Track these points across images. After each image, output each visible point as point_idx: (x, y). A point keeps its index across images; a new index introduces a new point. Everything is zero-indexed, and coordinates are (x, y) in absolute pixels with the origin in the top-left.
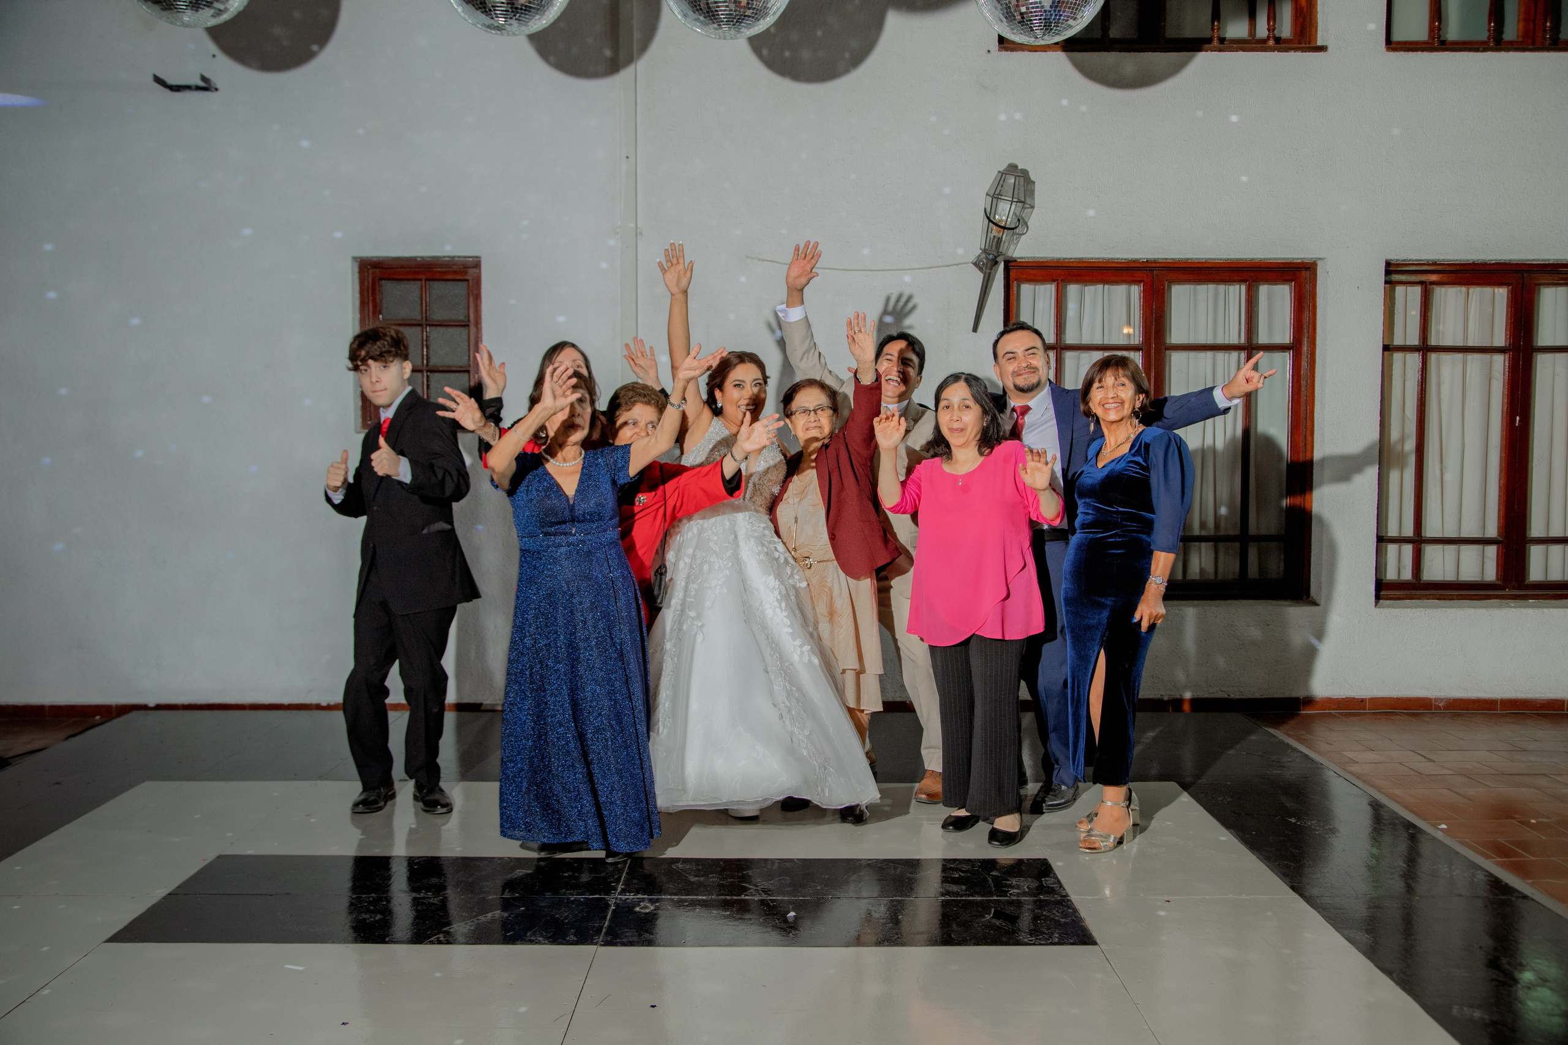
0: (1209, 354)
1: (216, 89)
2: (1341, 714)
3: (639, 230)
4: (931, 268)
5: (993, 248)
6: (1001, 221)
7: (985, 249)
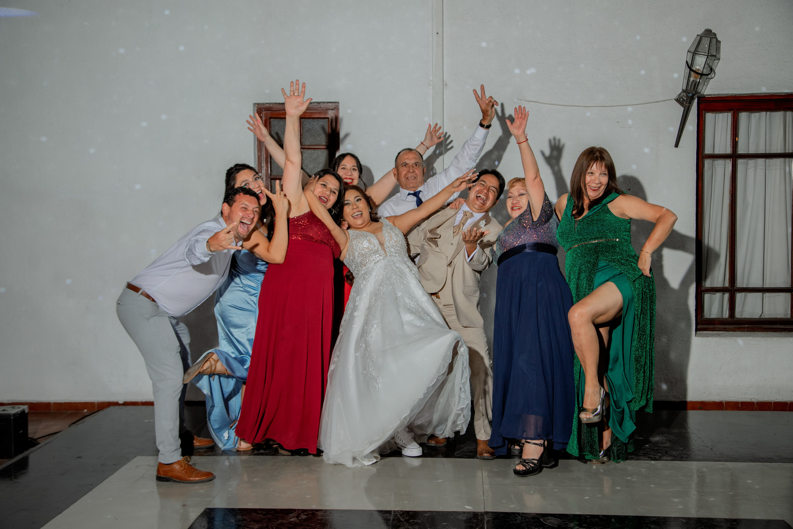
3: (444, 83)
4: (646, 103)
5: (692, 89)
6: (698, 70)
7: (686, 90)
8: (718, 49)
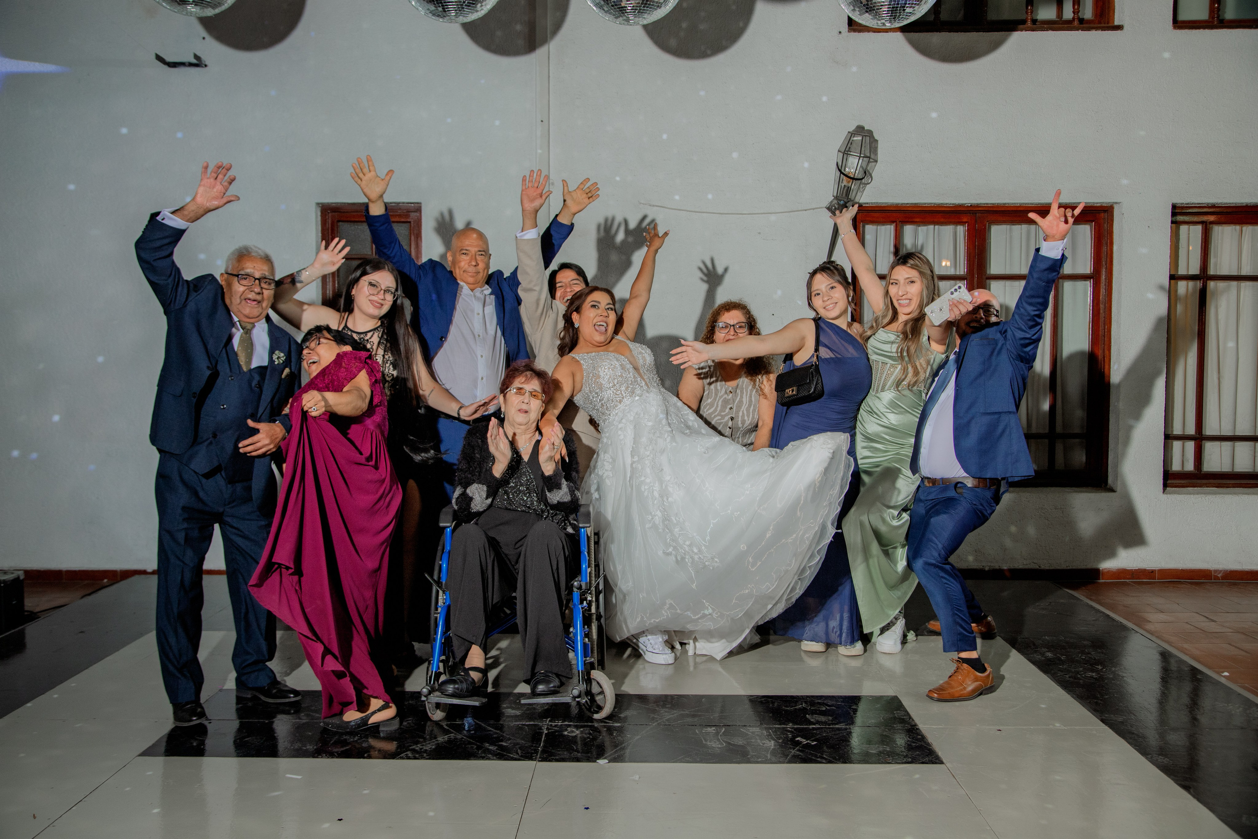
1: (206, 66)
2: (1134, 582)
4: (792, 212)
5: (844, 196)
6: (851, 173)
7: (837, 196)
8: (874, 149)
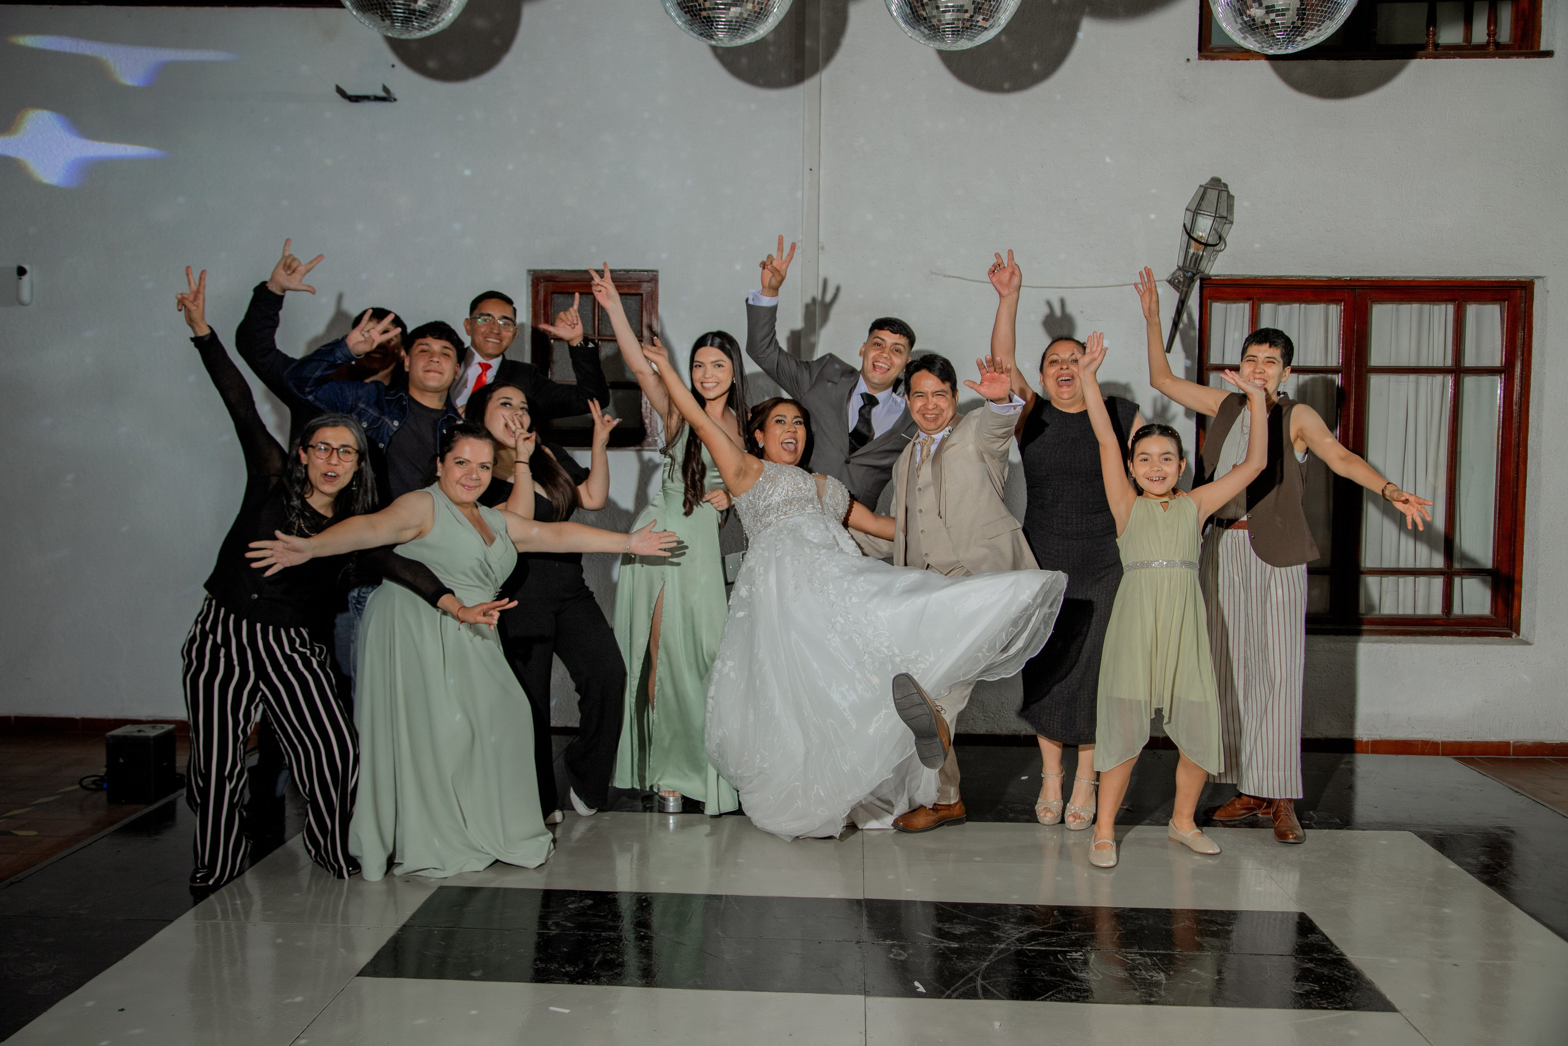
0: (1412, 377)
1: (395, 100)
2: (1556, 760)
3: (820, 245)
4: (1123, 285)
5: (1192, 266)
6: (1202, 237)
7: (1183, 267)
8: (1230, 208)
